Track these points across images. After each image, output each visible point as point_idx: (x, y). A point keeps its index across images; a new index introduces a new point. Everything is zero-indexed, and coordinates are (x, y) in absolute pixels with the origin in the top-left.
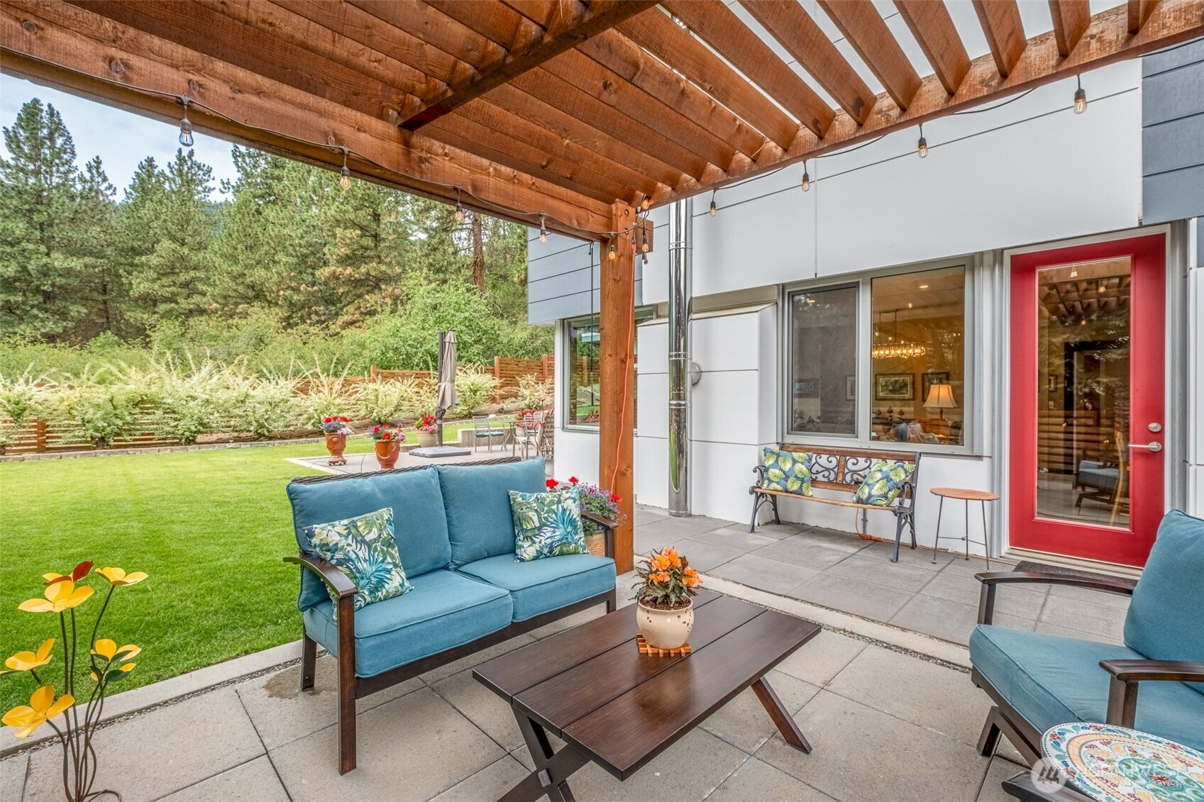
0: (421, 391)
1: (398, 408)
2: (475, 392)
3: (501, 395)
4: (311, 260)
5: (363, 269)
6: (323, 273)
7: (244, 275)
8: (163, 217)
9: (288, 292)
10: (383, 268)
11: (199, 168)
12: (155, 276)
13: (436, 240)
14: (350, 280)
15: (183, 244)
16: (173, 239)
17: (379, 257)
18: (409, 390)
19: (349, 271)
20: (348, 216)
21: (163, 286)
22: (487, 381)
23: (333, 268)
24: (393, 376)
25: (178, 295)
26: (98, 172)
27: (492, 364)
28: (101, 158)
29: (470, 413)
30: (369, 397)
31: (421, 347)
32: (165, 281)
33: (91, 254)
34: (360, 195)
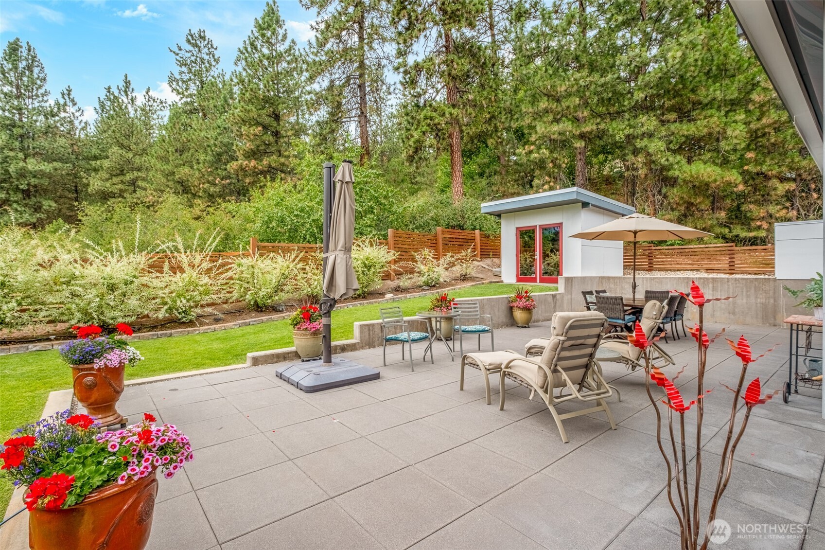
0: (307, 267)
1: (279, 289)
2: (369, 268)
3: (395, 271)
4: (224, 158)
5: (265, 162)
6: (233, 166)
7: (174, 173)
8: (113, 128)
9: (206, 185)
10: (282, 160)
11: (154, 100)
12: (107, 176)
13: (328, 130)
14: (254, 172)
15: (129, 149)
16: (122, 146)
17: (279, 151)
18: (292, 265)
19: (253, 163)
20: (251, 114)
21: (114, 184)
22: (381, 255)
23: (240, 162)
24: (274, 250)
25: (126, 190)
26: (69, 98)
27: (385, 237)
28: (71, 87)
29: (364, 292)
30: (244, 275)
31: (308, 217)
32: (115, 180)
33: (60, 160)
34: (261, 97)
